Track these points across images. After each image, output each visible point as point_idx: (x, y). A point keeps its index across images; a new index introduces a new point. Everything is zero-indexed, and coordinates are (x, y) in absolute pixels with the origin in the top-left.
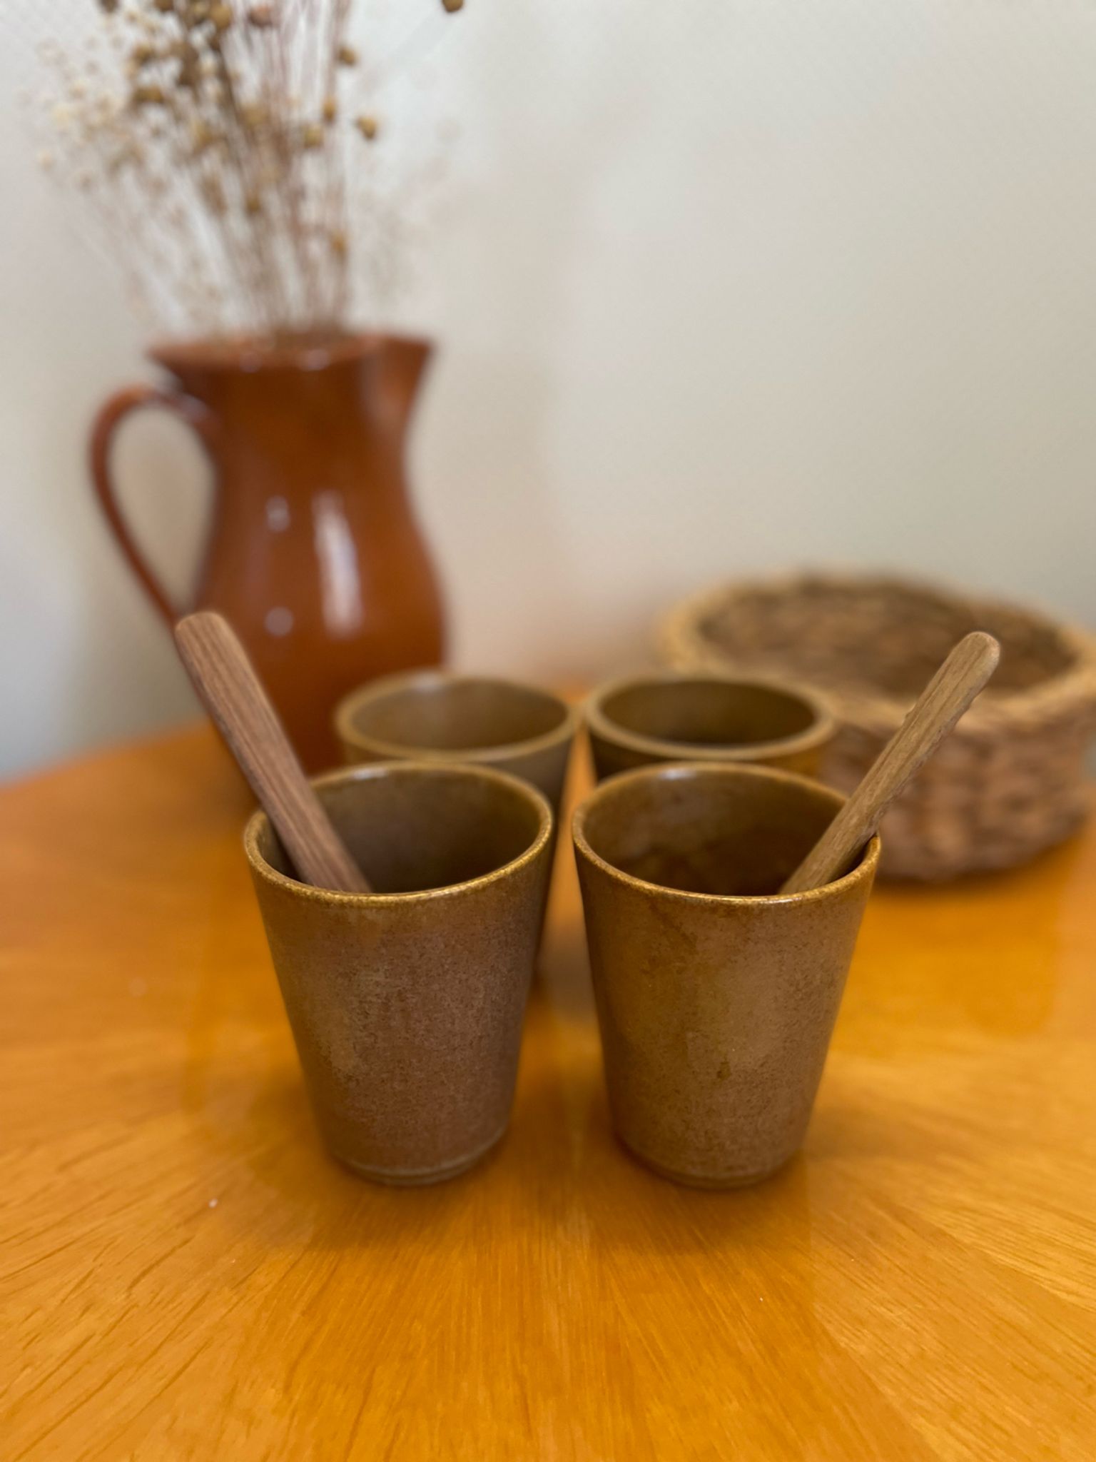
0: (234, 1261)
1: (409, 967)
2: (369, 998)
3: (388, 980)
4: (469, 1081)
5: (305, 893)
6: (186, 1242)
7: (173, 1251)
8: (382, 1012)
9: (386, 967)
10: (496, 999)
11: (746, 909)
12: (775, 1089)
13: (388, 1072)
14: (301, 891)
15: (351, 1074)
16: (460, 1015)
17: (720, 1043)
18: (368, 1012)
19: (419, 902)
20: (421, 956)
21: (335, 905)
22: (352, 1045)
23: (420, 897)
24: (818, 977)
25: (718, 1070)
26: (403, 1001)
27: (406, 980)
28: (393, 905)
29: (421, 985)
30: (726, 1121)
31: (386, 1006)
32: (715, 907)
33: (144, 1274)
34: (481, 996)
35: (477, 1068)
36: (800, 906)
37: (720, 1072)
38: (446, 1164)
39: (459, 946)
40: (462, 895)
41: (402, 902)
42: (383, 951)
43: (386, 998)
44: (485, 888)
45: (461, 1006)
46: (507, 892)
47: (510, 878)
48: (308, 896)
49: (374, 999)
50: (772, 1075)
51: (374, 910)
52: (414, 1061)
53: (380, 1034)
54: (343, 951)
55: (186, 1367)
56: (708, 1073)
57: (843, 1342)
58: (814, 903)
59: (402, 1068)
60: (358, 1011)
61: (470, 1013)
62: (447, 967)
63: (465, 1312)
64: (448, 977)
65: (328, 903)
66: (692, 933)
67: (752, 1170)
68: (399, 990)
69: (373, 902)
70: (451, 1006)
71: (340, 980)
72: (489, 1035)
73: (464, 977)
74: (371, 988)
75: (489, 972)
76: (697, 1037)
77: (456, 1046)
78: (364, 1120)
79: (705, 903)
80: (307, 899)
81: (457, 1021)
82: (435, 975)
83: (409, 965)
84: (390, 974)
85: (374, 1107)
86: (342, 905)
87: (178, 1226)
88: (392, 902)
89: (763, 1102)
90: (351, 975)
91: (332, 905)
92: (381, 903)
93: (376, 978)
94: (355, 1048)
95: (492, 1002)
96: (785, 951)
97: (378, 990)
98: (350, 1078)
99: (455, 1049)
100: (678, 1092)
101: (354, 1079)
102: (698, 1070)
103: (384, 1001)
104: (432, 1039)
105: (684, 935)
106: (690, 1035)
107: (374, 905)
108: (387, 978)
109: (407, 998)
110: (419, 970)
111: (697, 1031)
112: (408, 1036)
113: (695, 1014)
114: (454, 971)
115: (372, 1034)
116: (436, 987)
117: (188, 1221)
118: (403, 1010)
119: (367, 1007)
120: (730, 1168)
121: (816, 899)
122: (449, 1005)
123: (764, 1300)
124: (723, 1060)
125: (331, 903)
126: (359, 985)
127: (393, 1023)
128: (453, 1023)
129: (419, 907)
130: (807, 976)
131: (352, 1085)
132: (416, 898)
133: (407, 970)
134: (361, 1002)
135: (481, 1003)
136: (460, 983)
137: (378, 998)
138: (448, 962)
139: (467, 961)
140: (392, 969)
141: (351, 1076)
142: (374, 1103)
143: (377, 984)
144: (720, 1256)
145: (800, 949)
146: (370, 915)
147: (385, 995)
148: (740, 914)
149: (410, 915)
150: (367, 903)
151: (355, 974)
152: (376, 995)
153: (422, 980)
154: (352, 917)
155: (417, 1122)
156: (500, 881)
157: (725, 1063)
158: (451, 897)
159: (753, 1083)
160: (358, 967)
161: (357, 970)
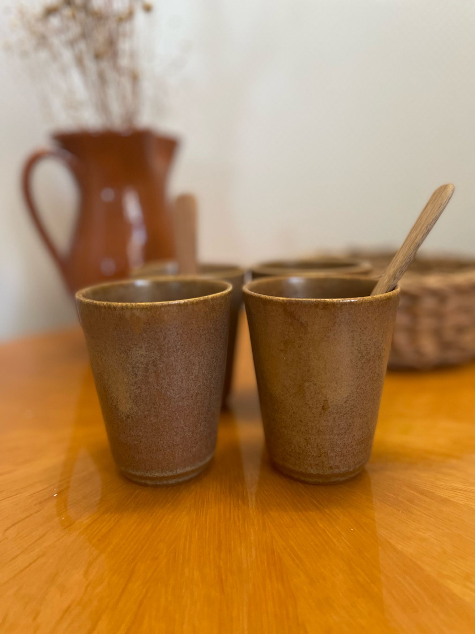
0: (63, 519)
1: (158, 345)
2: (138, 365)
3: (148, 353)
4: (191, 419)
5: (103, 304)
6: (38, 511)
7: (31, 515)
8: (144, 373)
9: (146, 345)
10: (205, 373)
11: (334, 304)
12: (353, 418)
13: (148, 411)
14: (101, 303)
15: (128, 414)
16: (186, 378)
17: (323, 388)
18: (137, 373)
19: (162, 306)
20: (164, 339)
21: (119, 308)
22: (129, 395)
23: (163, 303)
24: (373, 350)
25: (322, 405)
26: (155, 366)
27: (157, 353)
28: (149, 307)
29: (164, 357)
30: (328, 437)
31: (146, 370)
32: (316, 305)
33: (13, 525)
34: (197, 368)
35: (195, 412)
36: (362, 303)
37: (323, 407)
38: (179, 471)
39: (184, 335)
40: (185, 304)
41: (154, 305)
42: (145, 335)
43: (146, 364)
44: (197, 303)
45: (186, 372)
46: (209, 309)
47: (211, 301)
48: (105, 305)
49: (140, 365)
50: (351, 409)
51: (139, 310)
52: (162, 403)
53: (144, 387)
54: (123, 337)
55: (30, 564)
56: (317, 408)
57: (399, 547)
58: (369, 302)
59: (155, 408)
60: (132, 373)
61: (191, 377)
62: (178, 347)
63: (188, 538)
64: (179, 354)
65: (115, 308)
66: (306, 321)
67: (343, 470)
68: (153, 359)
69: (139, 305)
70: (181, 371)
71: (122, 355)
72: (201, 394)
73: (188, 354)
74: (138, 358)
75: (201, 355)
76: (310, 385)
77: (184, 397)
78: (136, 442)
79: (312, 302)
80: (105, 307)
81: (184, 381)
82: (172, 351)
83: (158, 344)
84: (148, 350)
85: (141, 434)
86: (122, 308)
87: (35, 505)
88: (148, 305)
89: (347, 426)
90: (128, 351)
91: (117, 308)
92: (143, 306)
93: (140, 352)
94: (130, 396)
95: (203, 374)
96: (355, 330)
97: (142, 360)
98: (128, 417)
99: (183, 399)
100: (301, 421)
101: (130, 417)
102: (312, 406)
103: (145, 366)
104: (171, 391)
105: (301, 323)
106: (307, 384)
107: (139, 307)
108: (146, 352)
109: (158, 365)
110: (163, 348)
111: (310, 382)
112: (158, 388)
113: (308, 371)
114: (182, 350)
115: (139, 387)
116: (173, 359)
117: (40, 503)
118: (155, 372)
119: (136, 370)
120: (331, 468)
121: (370, 300)
122: (179, 371)
123: (353, 529)
124: (325, 399)
125: (117, 307)
126: (132, 357)
127: (150, 380)
128: (182, 382)
129: (163, 309)
130: (367, 348)
131: (130, 420)
132: (162, 303)
133: (157, 347)
134: (133, 368)
135: (197, 373)
136: (185, 358)
137: (143, 364)
138: (179, 344)
139: (189, 345)
140: (149, 346)
141: (128, 415)
142: (141, 431)
143: (142, 355)
144: (327, 511)
145: (363, 330)
146: (137, 313)
147: (145, 362)
148: (330, 307)
149: (158, 313)
150: (135, 306)
151: (130, 351)
152: (141, 363)
153: (165, 354)
154: (128, 314)
155: (164, 443)
156: (205, 301)
157: (326, 400)
158: (179, 305)
159: (341, 413)
160: (132, 346)
161: (131, 348)
